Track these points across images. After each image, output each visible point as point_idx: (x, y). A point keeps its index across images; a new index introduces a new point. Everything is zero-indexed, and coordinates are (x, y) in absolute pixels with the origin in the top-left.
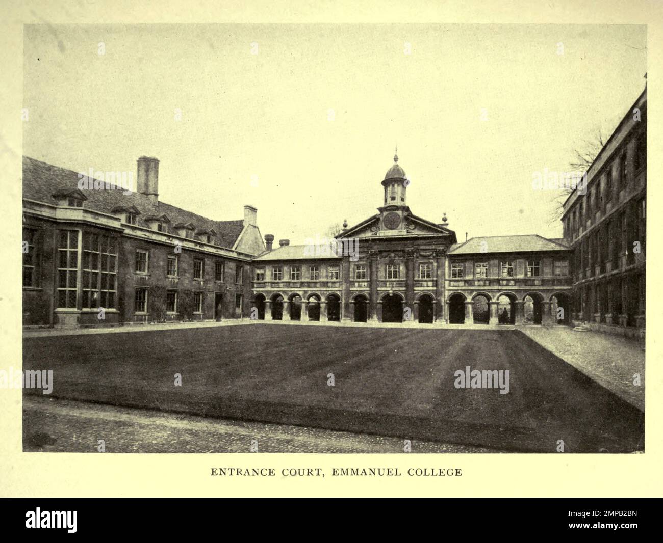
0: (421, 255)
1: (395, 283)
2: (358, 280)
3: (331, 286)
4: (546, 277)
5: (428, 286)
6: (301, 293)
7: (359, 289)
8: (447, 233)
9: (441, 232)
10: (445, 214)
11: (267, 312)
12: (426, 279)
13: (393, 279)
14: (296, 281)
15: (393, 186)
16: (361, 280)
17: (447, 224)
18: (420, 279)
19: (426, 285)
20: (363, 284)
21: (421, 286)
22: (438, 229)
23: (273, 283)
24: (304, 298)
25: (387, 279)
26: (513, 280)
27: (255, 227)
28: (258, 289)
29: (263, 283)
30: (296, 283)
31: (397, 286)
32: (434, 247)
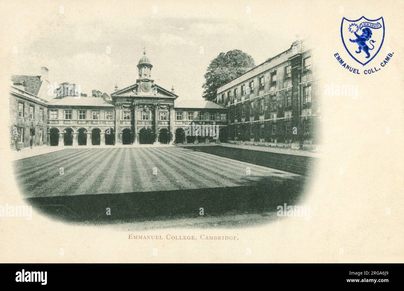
0: (161, 107)
1: (147, 122)
2: (125, 120)
3: (107, 124)
4: (217, 121)
5: (165, 124)
6: (86, 128)
7: (126, 125)
8: (175, 96)
9: (173, 96)
10: (173, 87)
11: (61, 141)
12: (163, 120)
13: (145, 120)
14: (82, 119)
15: (145, 68)
16: (127, 120)
17: (174, 92)
18: (161, 120)
19: (164, 124)
20: (128, 122)
21: (161, 124)
22: (171, 94)
23: (65, 121)
24: (89, 130)
25: (142, 120)
26: (205, 122)
27: (48, 82)
28: (52, 125)
29: (57, 121)
30: (82, 121)
31: (149, 124)
32: (168, 103)
